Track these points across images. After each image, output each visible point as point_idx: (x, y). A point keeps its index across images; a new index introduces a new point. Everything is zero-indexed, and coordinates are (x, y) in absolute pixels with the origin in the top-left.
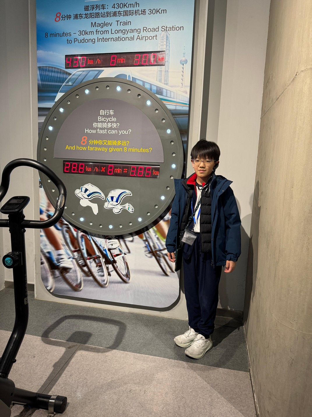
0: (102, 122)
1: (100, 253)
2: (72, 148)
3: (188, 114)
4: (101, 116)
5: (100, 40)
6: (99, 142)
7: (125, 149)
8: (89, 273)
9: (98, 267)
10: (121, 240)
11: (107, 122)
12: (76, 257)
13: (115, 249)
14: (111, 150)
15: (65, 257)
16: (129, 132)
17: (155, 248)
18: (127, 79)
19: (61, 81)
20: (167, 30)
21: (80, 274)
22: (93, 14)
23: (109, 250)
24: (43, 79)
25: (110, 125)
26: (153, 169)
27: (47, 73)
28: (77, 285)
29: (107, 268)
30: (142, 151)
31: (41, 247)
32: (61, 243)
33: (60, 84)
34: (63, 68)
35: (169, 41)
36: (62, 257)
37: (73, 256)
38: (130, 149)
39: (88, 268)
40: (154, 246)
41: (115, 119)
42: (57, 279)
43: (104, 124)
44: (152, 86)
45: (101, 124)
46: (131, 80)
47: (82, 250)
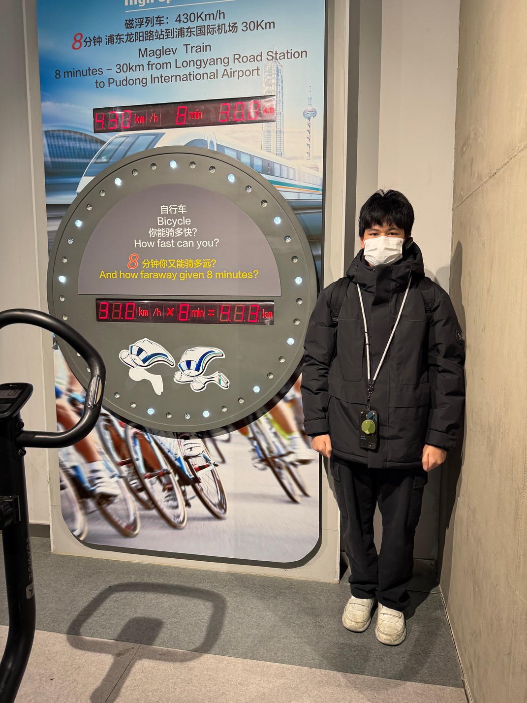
0: (165, 227)
1: (169, 466)
2: (111, 276)
3: (321, 207)
4: (163, 216)
5: (156, 79)
6: (160, 263)
7: (210, 273)
8: (151, 503)
9: (166, 492)
10: (207, 440)
11: (173, 226)
12: (125, 474)
13: (196, 456)
14: (184, 277)
15: (104, 474)
16: (214, 243)
17: (271, 452)
18: (209, 148)
19: (87, 156)
20: (278, 58)
21: (133, 506)
22: (141, 34)
23: (186, 458)
24: (53, 153)
25: (181, 231)
26: (261, 307)
27: (61, 142)
28: (128, 527)
29: (184, 493)
30: (241, 276)
31: (59, 458)
32: (97, 449)
33: (85, 161)
34: (91, 132)
35: (282, 78)
36: (98, 474)
37: (120, 473)
38: (218, 275)
39: (148, 493)
40: (269, 449)
41: (190, 221)
42: (91, 516)
43: (169, 230)
44: (254, 159)
45: (164, 231)
46: (216, 150)
47: (135, 460)
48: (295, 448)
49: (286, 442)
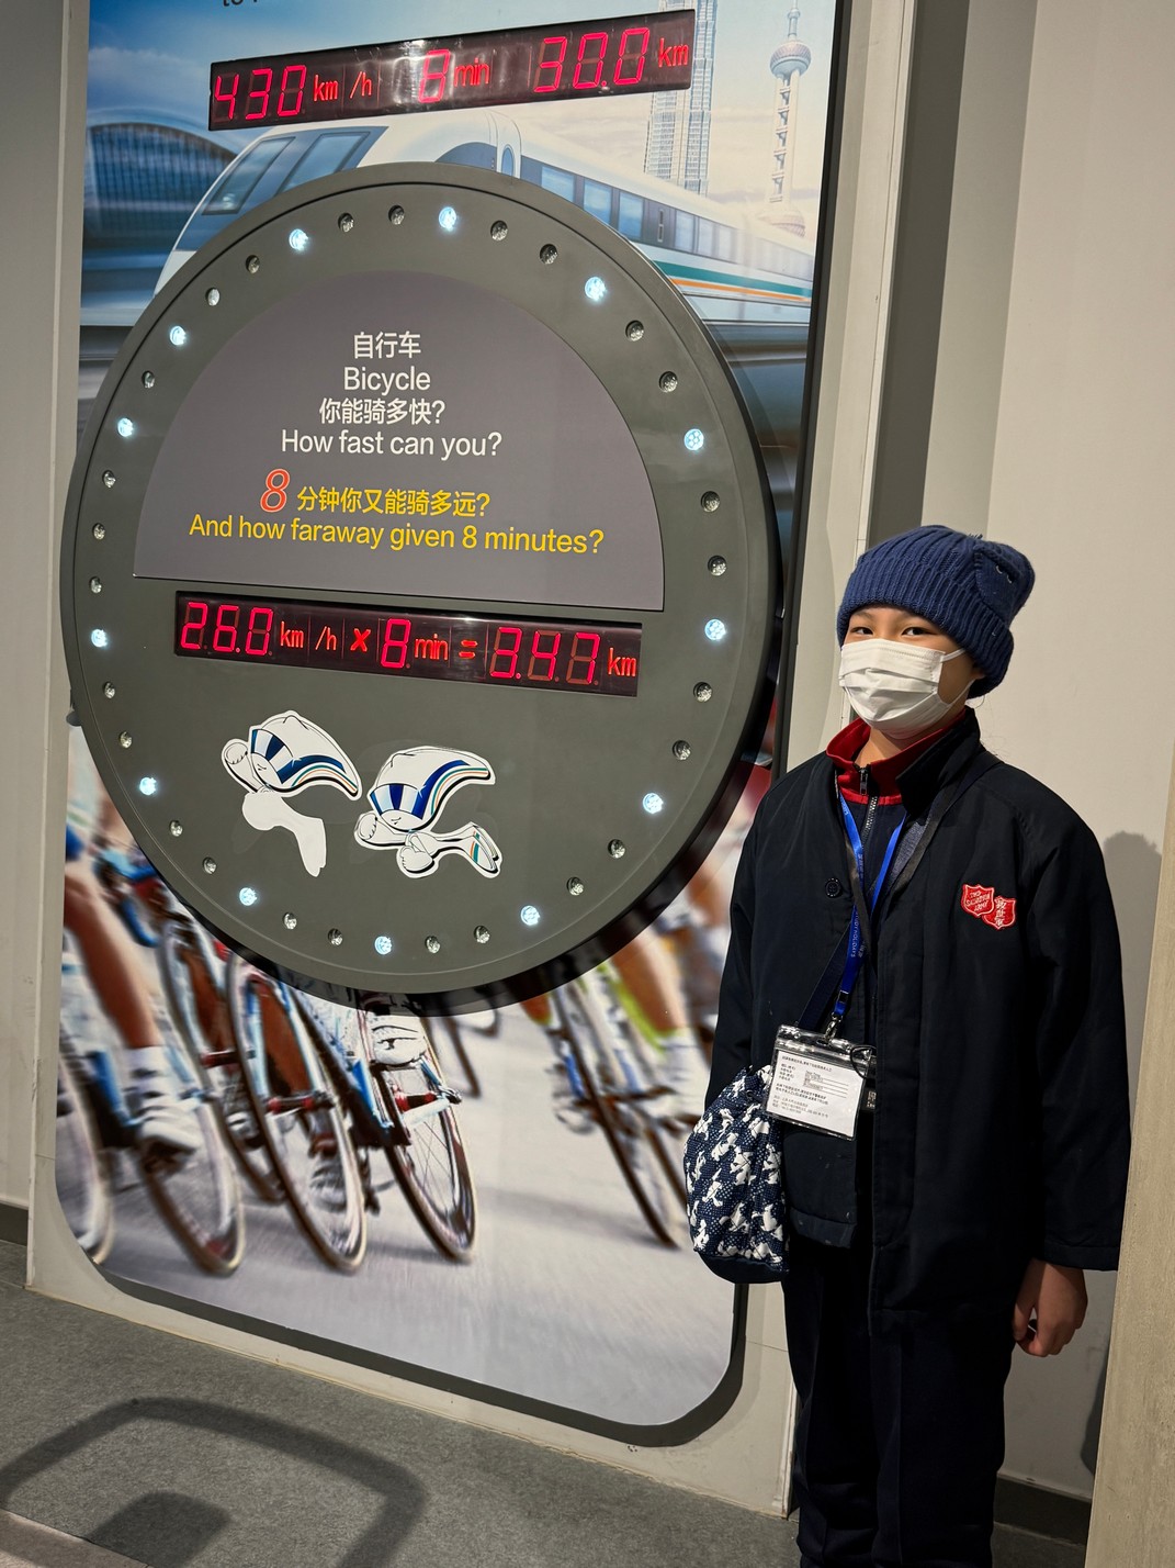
0: (362, 394)
1: (330, 1084)
2: (219, 530)
3: (810, 344)
4: (359, 363)
6: (344, 498)
7: (470, 534)
8: (274, 1186)
9: (318, 1158)
10: (435, 1021)
11: (384, 394)
12: (218, 1092)
13: (404, 1066)
14: (402, 539)
15: (165, 1084)
16: (490, 444)
17: (608, 1080)
18: (499, 170)
19: (188, 193)
21: (230, 1185)
23: (378, 1068)
24: (107, 187)
25: (402, 409)
26: (605, 642)
27: (128, 157)
28: (215, 1243)
29: (364, 1169)
30: (555, 546)
31: (61, 1025)
32: (153, 1011)
33: (181, 207)
34: (199, 127)
36: (154, 1084)
37: (206, 1088)
38: (492, 538)
39: (272, 1156)
40: (604, 1069)
41: (428, 381)
42: (125, 1197)
43: (373, 405)
44: (622, 198)
45: (358, 406)
46: (517, 175)
47: (245, 1056)
48: (677, 1079)
49: (653, 1056)
